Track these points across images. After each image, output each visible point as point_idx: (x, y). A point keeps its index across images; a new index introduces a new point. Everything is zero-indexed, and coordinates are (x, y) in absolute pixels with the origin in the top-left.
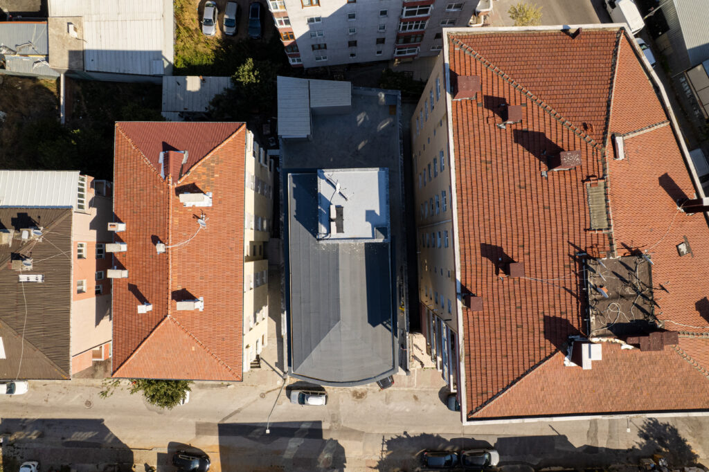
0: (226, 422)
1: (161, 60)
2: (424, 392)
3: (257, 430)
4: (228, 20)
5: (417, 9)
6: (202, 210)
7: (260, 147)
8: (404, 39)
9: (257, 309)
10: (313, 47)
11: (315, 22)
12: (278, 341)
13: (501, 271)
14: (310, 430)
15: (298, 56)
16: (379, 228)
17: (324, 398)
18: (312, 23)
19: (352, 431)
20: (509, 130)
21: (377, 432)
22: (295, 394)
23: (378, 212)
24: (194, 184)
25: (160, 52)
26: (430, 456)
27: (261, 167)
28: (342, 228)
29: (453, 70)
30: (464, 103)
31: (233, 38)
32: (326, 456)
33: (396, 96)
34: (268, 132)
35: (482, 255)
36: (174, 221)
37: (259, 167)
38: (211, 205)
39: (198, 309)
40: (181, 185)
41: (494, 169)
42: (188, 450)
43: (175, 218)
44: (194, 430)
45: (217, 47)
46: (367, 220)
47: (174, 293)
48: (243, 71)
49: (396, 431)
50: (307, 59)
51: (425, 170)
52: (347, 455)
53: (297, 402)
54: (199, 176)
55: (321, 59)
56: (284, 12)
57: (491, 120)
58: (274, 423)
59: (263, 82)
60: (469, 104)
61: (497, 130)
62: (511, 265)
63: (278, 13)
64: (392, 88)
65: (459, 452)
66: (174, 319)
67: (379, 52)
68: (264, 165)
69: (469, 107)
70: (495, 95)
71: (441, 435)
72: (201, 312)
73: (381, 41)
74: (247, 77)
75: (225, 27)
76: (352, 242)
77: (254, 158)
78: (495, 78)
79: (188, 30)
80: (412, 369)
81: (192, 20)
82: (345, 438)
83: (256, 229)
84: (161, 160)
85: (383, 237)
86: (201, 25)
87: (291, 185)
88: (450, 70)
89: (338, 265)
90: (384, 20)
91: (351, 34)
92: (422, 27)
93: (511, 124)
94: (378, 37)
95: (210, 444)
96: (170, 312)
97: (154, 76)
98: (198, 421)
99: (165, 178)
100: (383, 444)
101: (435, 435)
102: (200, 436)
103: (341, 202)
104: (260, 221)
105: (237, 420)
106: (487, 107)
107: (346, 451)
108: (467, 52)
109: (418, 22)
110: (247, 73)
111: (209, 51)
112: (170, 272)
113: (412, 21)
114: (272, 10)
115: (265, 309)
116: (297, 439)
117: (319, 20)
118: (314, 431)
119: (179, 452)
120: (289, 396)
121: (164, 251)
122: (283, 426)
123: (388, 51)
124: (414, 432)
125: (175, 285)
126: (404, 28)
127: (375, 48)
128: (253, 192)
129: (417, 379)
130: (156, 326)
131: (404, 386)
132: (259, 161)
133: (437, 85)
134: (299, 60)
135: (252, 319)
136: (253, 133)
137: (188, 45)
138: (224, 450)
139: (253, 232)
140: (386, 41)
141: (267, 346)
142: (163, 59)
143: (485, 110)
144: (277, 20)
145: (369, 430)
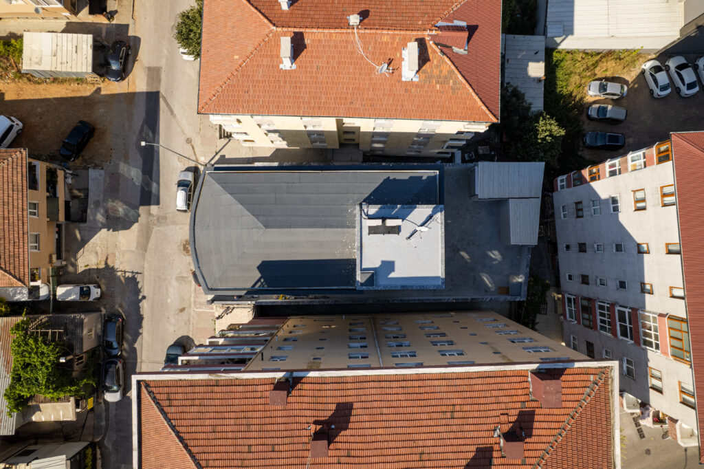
0: (161, 100)
1: (564, 34)
2: (189, 320)
3: (151, 135)
4: (605, 109)
5: (628, 324)
6: (398, 69)
7: (467, 140)
8: (587, 307)
9: (283, 134)
10: (578, 203)
11: (612, 206)
12: (249, 158)
13: (319, 427)
14: (150, 192)
15: (569, 186)
16: (374, 275)
17: (184, 208)
18: (611, 202)
19: (148, 239)
20: (492, 441)
21: (146, 266)
22: (190, 177)
23: (392, 275)
24: (429, 60)
25: (571, 32)
26: (117, 325)
27: (445, 142)
28: (374, 233)
29: (566, 372)
30: (525, 385)
31: (584, 115)
32: (121, 209)
33: (520, 296)
34: (481, 152)
35: (338, 404)
36: (386, 35)
37: (444, 139)
38: (403, 79)
39: (282, 63)
40: (428, 45)
41: (444, 422)
42: (131, 58)
43: (389, 37)
44: (153, 65)
45: (576, 96)
46: (382, 262)
47: (301, 34)
48: (551, 125)
49: (146, 287)
50: (565, 195)
51: (438, 328)
52: (121, 232)
53: (181, 179)
54: (437, 66)
55: (563, 211)
56: (626, 169)
57: (504, 418)
58: (158, 153)
59: (538, 146)
60: (525, 392)
61: (492, 427)
62: (326, 442)
63: (626, 162)
64: (528, 291)
65: (121, 357)
66: (271, 35)
67: (570, 277)
68: (446, 145)
69: (520, 392)
70: (536, 425)
71: (140, 337)
72: (278, 66)
73: (585, 280)
74: (544, 128)
75: (597, 106)
76: (357, 244)
77: (455, 133)
78: (556, 425)
79: (595, 65)
80: (214, 307)
81: (606, 70)
82: (140, 231)
83: (374, 134)
84: (457, 23)
85: (363, 282)
86: (600, 79)
87: (425, 174)
88: (565, 369)
89: (331, 226)
90: (613, 284)
91: (596, 246)
92: (603, 328)
93: (499, 443)
94: (590, 278)
95: (137, 82)
96: (279, 29)
97: (545, 26)
98: (163, 69)
99: (436, 27)
100: (133, 272)
101: (141, 331)
102: (147, 71)
103: (405, 232)
104: (383, 139)
105: (163, 112)
106: (521, 414)
107: (126, 232)
108: (588, 390)
109: (610, 324)
110: (549, 129)
111: (570, 88)
112: (326, 31)
113: (611, 316)
114: (630, 156)
115: (283, 145)
116: (141, 179)
117: (614, 211)
118: (148, 196)
119: (129, 48)
120: (188, 169)
121: (351, 24)
122: (155, 163)
123: (573, 287)
124: (145, 307)
125: (312, 36)
126: (602, 308)
127: (576, 273)
128: (417, 131)
129: (203, 312)
130: (263, 14)
131: (196, 297)
132: (451, 139)
133: (541, 348)
134: (562, 187)
135: (271, 128)
136: (486, 131)
137: (578, 64)
138: (131, 97)
139: (371, 130)
140: (585, 286)
141: (242, 147)
142: (564, 37)
143: (516, 412)
144: (616, 161)
145: (148, 257)
